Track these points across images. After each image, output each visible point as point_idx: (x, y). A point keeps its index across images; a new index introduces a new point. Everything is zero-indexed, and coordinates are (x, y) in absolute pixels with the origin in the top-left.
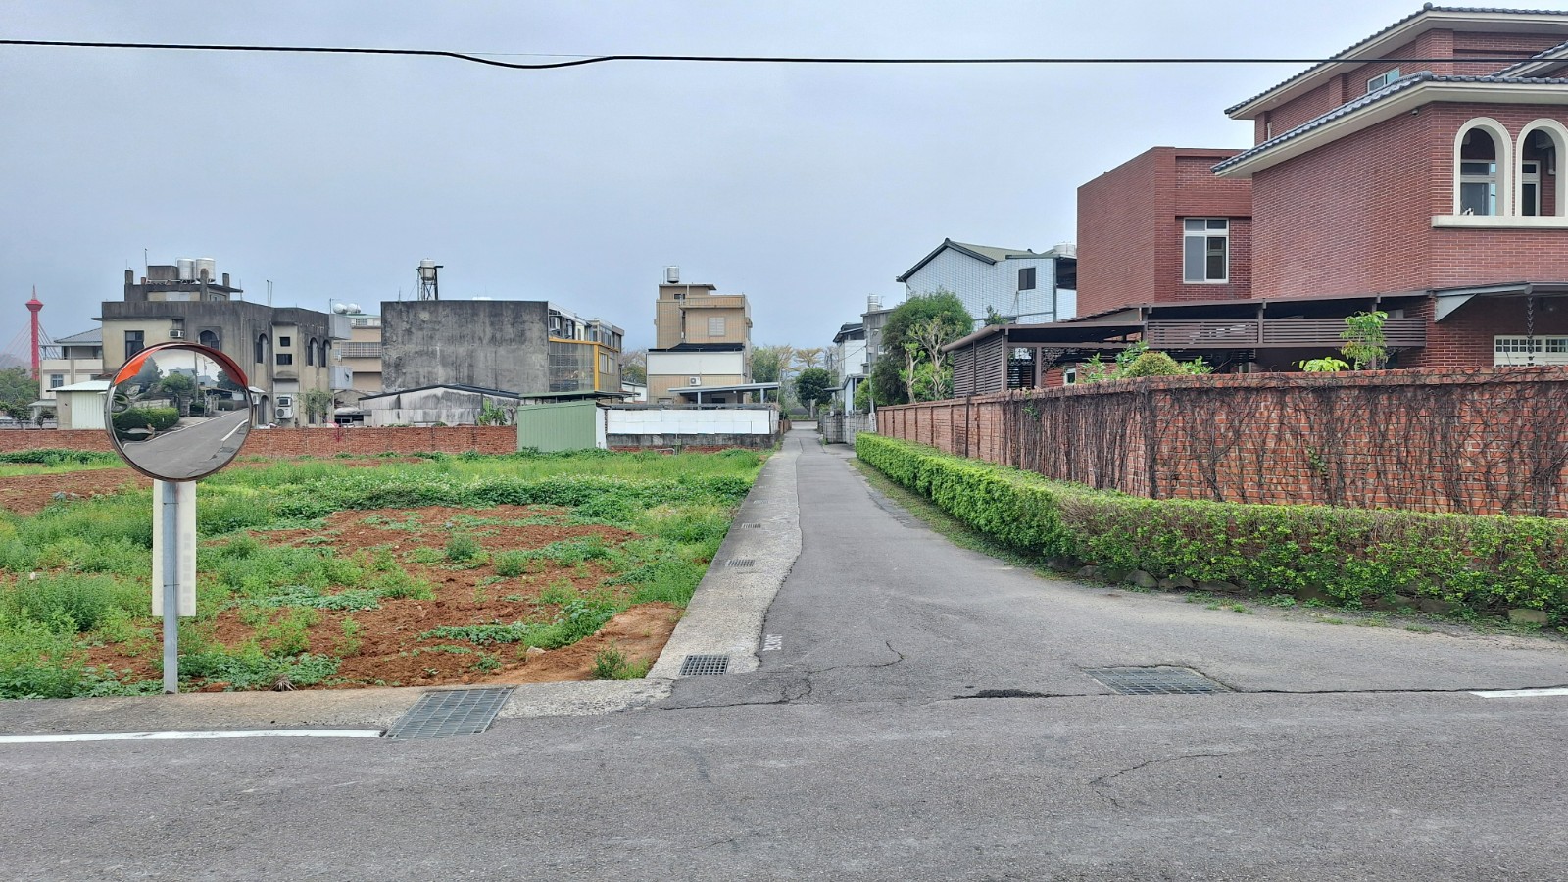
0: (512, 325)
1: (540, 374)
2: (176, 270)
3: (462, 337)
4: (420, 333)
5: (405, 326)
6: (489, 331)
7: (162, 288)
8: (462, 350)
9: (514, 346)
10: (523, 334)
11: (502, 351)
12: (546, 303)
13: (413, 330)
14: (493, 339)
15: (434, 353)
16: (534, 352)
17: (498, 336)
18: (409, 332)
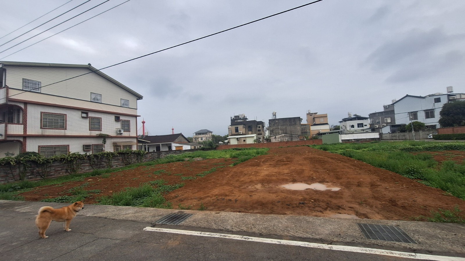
0: (293, 122)
1: (299, 131)
2: (239, 116)
3: (284, 125)
4: (276, 125)
5: (273, 124)
6: (289, 123)
7: (237, 120)
8: (284, 127)
9: (294, 126)
10: (296, 123)
11: (292, 127)
12: (300, 117)
13: (275, 124)
14: (290, 125)
15: (279, 128)
16: (298, 127)
17: (291, 124)
18: (274, 125)
